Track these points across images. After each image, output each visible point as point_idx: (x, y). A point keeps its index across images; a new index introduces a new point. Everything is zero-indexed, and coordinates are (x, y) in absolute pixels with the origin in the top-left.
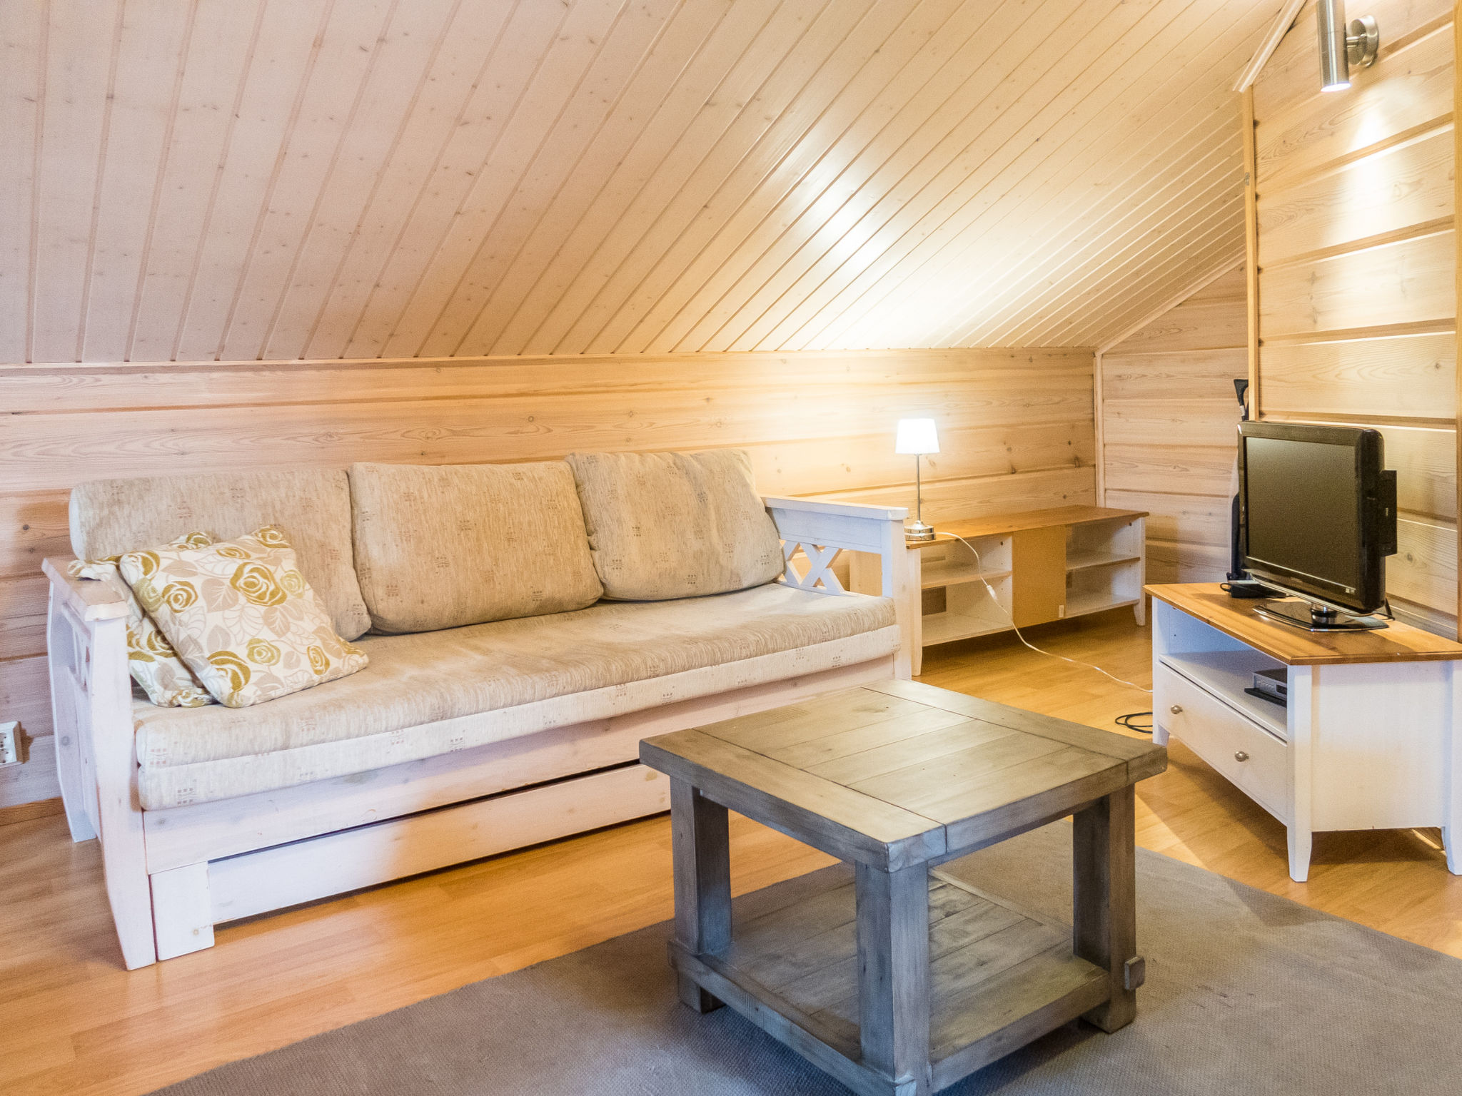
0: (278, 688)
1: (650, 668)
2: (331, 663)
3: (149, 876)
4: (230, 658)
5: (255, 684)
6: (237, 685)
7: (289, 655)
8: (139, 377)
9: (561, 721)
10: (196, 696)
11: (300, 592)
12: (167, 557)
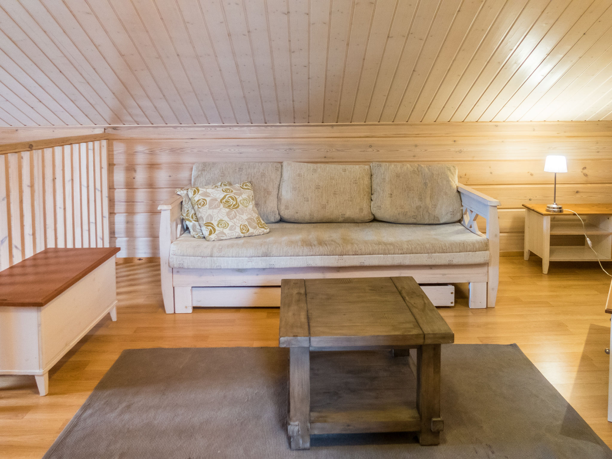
0: (225, 237)
1: (354, 251)
2: (250, 230)
3: (174, 288)
4: (211, 225)
5: (216, 234)
6: (211, 233)
7: (232, 226)
8: (228, 128)
9: (314, 265)
10: (200, 235)
11: (247, 205)
12: (202, 190)
